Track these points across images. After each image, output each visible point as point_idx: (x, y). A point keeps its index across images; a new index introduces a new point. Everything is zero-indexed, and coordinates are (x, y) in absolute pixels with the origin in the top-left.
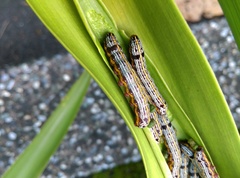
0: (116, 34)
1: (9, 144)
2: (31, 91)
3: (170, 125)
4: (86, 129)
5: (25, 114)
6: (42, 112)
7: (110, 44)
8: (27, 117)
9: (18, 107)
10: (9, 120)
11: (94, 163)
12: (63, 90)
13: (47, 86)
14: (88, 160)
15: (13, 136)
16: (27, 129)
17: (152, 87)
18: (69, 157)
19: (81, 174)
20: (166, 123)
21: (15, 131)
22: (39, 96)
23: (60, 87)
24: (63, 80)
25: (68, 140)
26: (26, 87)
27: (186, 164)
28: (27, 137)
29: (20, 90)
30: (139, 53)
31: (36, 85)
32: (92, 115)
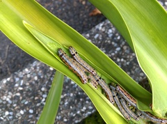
0: (62, 48)
1: (30, 116)
2: (34, 82)
3: (100, 78)
4: (72, 95)
5: (35, 97)
6: (44, 93)
7: (61, 54)
8: (36, 98)
9: (29, 94)
10: (26, 103)
11: (82, 113)
12: (51, 77)
13: (42, 77)
14: (78, 112)
15: (31, 111)
16: (38, 105)
17: (85, 65)
18: (67, 114)
19: (76, 122)
20: (98, 78)
21: (31, 109)
22: (39, 84)
23: (49, 75)
24: (50, 71)
25: (63, 104)
26: (31, 81)
27: (115, 94)
28: (39, 110)
29: (28, 84)
30: (74, 53)
31: (36, 78)
32: (72, 85)
